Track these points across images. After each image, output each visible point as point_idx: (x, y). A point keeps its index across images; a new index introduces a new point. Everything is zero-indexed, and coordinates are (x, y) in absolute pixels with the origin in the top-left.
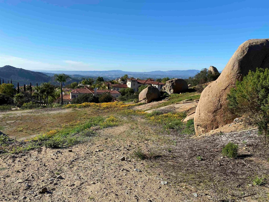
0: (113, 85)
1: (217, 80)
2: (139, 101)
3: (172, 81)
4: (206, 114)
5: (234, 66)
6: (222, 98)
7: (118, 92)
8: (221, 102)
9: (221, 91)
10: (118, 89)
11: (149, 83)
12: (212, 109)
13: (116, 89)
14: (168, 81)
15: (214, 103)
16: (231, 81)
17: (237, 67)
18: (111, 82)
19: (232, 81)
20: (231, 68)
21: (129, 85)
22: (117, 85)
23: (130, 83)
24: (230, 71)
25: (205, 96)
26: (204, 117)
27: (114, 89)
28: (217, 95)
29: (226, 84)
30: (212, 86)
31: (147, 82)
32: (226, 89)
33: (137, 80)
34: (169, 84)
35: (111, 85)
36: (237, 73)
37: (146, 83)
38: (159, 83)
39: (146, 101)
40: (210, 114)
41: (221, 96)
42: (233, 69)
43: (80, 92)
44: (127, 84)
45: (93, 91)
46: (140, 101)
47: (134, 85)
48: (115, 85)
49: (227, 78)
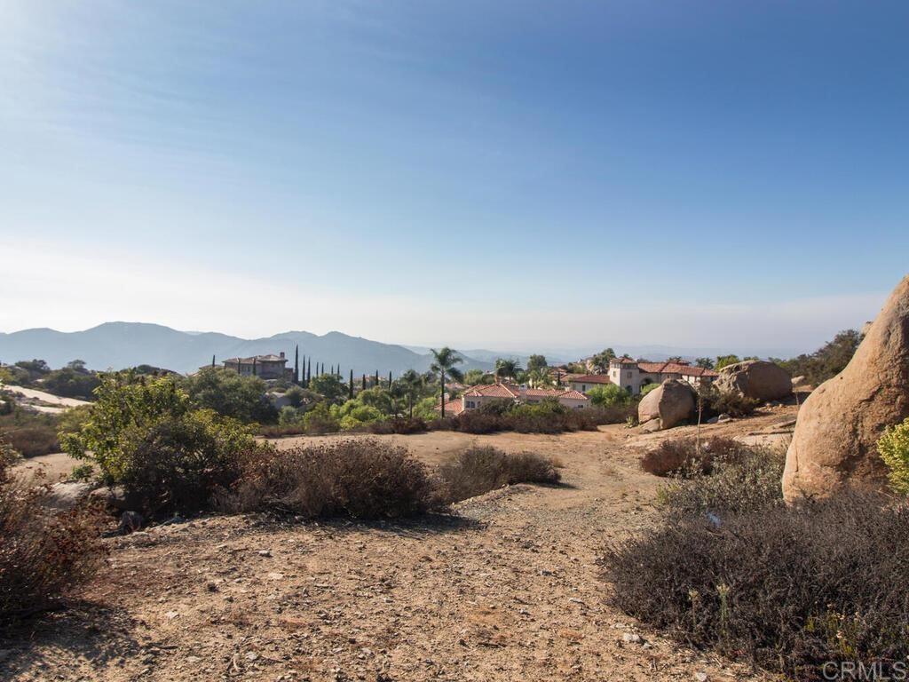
0: (570, 376)
1: (843, 373)
2: (640, 421)
3: (738, 368)
4: (815, 470)
5: (890, 334)
6: (862, 426)
7: (584, 394)
8: (859, 438)
9: (856, 403)
10: (584, 387)
11: (673, 371)
12: (834, 455)
13: (580, 386)
14: (725, 368)
15: (839, 439)
16: (887, 376)
17: (900, 336)
18: (564, 368)
19: (889, 377)
20: (881, 341)
21: (615, 375)
22: (583, 375)
23: (618, 371)
24: (878, 348)
25: (809, 418)
26: (812, 479)
27: (574, 388)
28: (844, 414)
29: (870, 385)
30: (829, 390)
31: (667, 370)
32: (871, 399)
33: (637, 364)
34: (728, 377)
35: (567, 377)
36: (902, 353)
37: (664, 371)
38: (703, 372)
39: (659, 422)
40: (829, 471)
41: (860, 418)
42: (886, 343)
43: (487, 394)
44: (610, 373)
45: (518, 391)
46: (642, 423)
47: (630, 375)
48: (577, 376)
49: (872, 369)
